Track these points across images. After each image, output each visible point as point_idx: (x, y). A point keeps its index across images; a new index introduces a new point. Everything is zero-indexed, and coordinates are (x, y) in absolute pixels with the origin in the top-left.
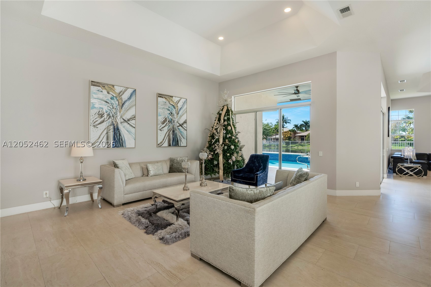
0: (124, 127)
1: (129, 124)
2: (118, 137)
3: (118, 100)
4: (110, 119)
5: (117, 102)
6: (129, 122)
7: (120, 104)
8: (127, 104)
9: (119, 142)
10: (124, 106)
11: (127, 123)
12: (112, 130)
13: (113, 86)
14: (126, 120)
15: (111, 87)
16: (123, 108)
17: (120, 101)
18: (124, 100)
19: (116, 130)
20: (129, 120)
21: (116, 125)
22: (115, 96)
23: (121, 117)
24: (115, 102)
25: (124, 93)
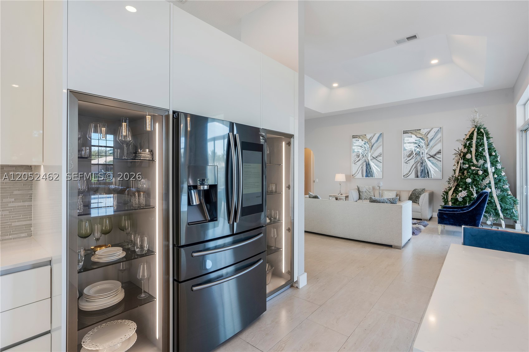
0: (373, 162)
1: (376, 160)
2: (369, 170)
3: (368, 144)
4: (364, 158)
5: (368, 145)
6: (377, 159)
7: (371, 147)
8: (375, 145)
9: (370, 173)
10: (373, 147)
11: (375, 159)
12: (365, 165)
13: (365, 135)
14: (375, 157)
15: (364, 136)
16: (372, 149)
17: (370, 144)
18: (373, 144)
19: (368, 165)
20: (376, 157)
21: (367, 162)
22: (367, 141)
23: (371, 156)
24: (367, 146)
25: (373, 138)
